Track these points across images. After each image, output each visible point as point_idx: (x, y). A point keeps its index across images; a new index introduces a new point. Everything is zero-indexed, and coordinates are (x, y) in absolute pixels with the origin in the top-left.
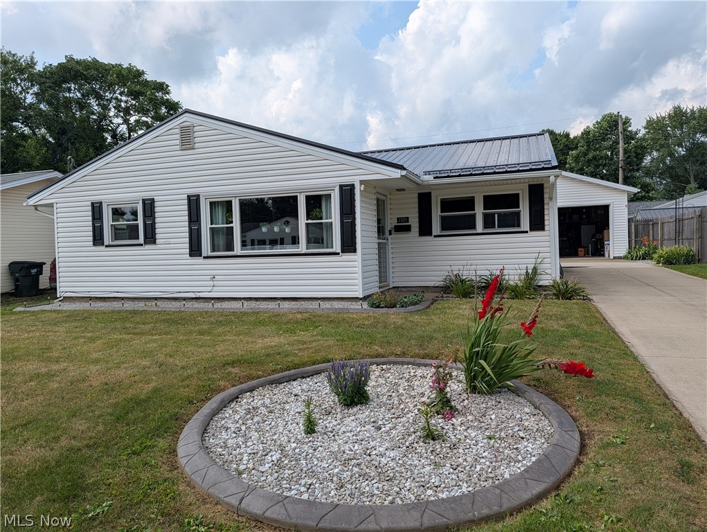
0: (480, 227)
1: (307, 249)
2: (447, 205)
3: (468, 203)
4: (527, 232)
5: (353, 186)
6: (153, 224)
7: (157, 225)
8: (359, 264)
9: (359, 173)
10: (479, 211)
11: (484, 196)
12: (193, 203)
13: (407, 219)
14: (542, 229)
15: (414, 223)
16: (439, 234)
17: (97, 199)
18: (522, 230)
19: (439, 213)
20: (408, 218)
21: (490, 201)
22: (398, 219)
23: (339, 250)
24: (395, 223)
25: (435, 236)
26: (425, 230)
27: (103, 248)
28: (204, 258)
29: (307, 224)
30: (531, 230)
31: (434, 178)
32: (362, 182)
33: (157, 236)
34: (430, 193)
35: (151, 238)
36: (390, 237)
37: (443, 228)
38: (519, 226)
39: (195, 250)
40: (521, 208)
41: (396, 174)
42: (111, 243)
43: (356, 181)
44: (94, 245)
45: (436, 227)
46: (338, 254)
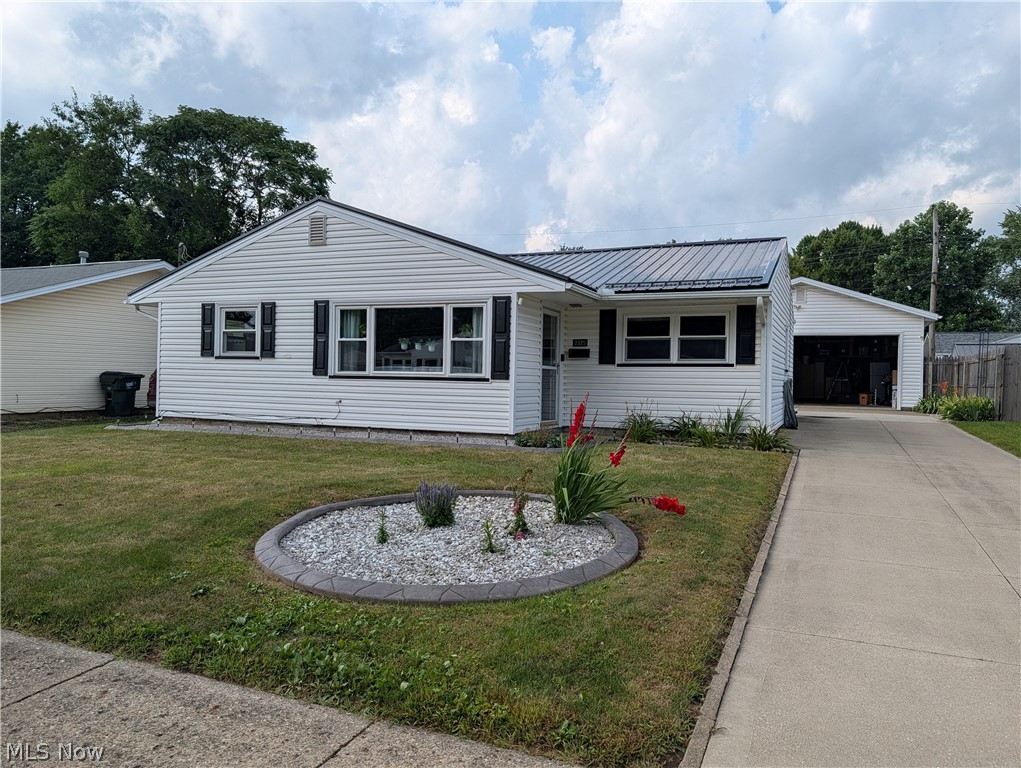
0: (674, 357)
1: (452, 372)
2: (635, 327)
3: (662, 326)
4: (732, 365)
5: (508, 299)
6: (273, 333)
7: (277, 335)
8: (511, 393)
9: (516, 284)
10: (675, 336)
11: (682, 318)
12: (321, 310)
13: (585, 342)
14: (752, 362)
15: (594, 347)
16: (624, 362)
17: (208, 300)
18: (727, 362)
19: (626, 336)
20: (586, 340)
21: (688, 325)
22: (574, 341)
23: (488, 376)
24: (570, 346)
25: (619, 365)
26: (607, 357)
27: (212, 359)
28: (330, 377)
29: (453, 343)
30: (738, 363)
31: (616, 292)
32: (520, 295)
33: (277, 348)
34: (615, 311)
35: (269, 350)
36: (562, 364)
37: (630, 356)
38: (723, 357)
39: (320, 367)
40: (727, 335)
41: (560, 287)
42: (222, 354)
43: (512, 292)
44: (202, 355)
45: (621, 354)
46: (487, 380)
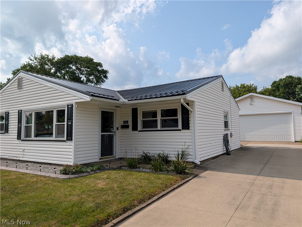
1: (55, 138)
2: (145, 114)
3: (154, 114)
4: (181, 130)
5: (72, 105)
7: (9, 124)
9: (75, 99)
10: (159, 118)
11: (161, 110)
13: (127, 122)
14: (188, 129)
15: (130, 124)
16: (141, 130)
19: (141, 119)
21: (164, 113)
22: (124, 121)
24: (122, 124)
25: (139, 131)
26: (135, 128)
28: (22, 140)
31: (128, 101)
34: (137, 108)
35: (7, 130)
37: (143, 127)
38: (177, 127)
39: (19, 136)
40: (178, 117)
45: (140, 126)
46: (64, 141)
